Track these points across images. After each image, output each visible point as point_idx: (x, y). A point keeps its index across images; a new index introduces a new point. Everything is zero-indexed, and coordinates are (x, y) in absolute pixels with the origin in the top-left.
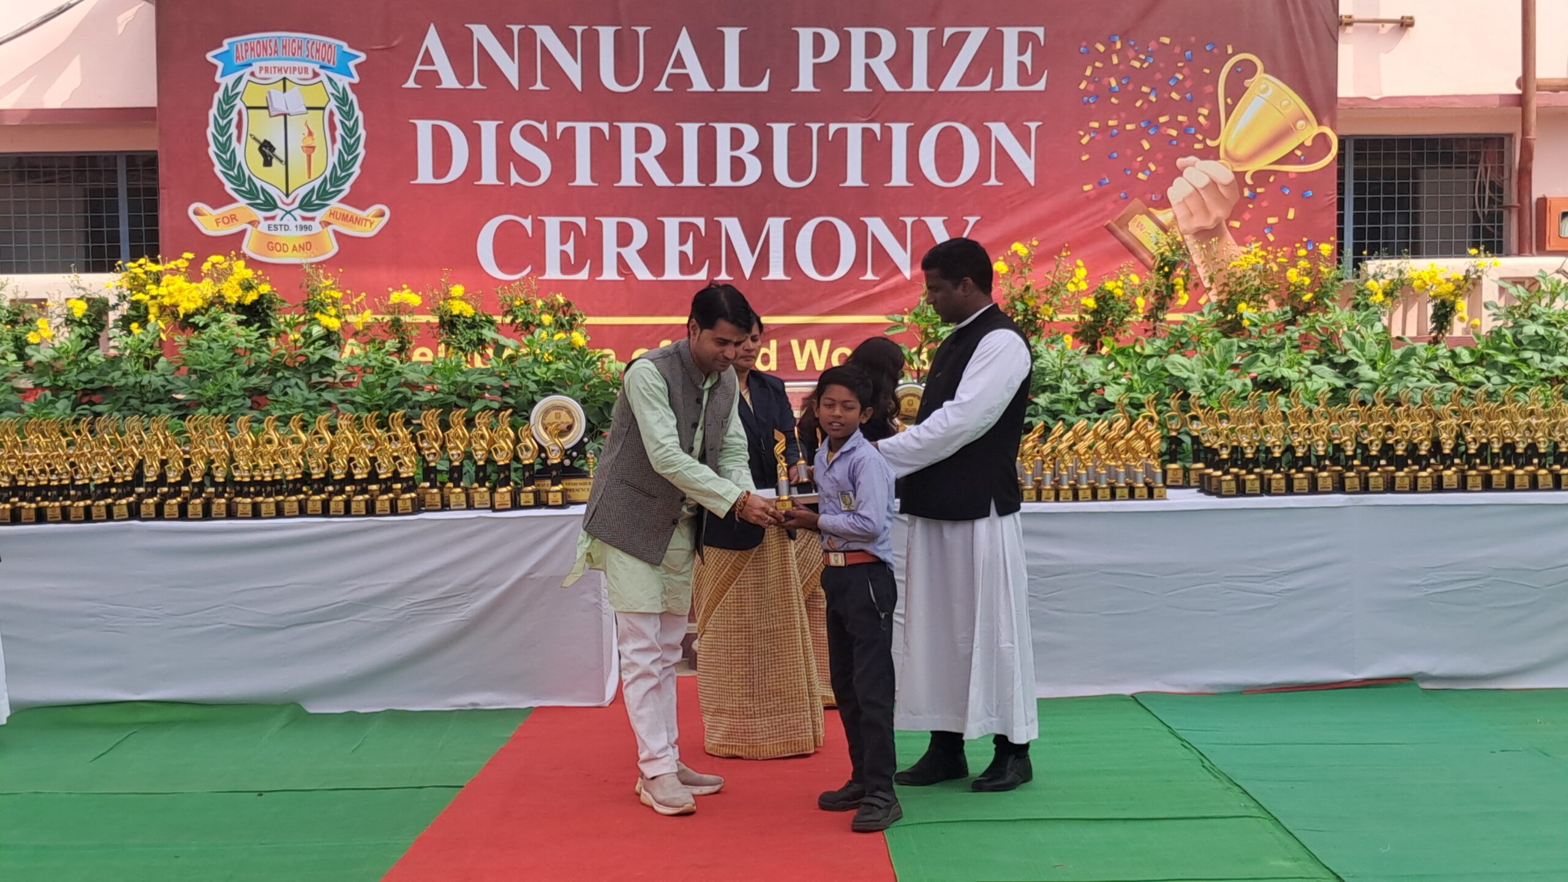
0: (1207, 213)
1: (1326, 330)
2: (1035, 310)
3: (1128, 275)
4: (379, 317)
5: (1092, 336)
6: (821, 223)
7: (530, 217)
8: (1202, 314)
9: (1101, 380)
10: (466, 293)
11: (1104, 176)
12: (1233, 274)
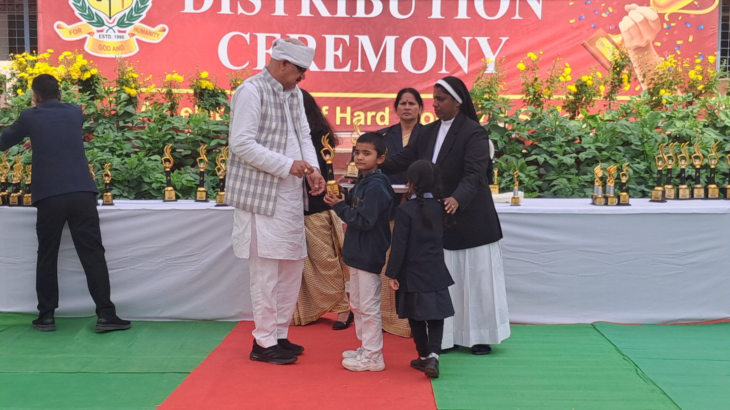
0: (642, 37)
1: (711, 107)
2: (540, 92)
3: (595, 72)
4: (160, 89)
5: (573, 108)
6: (417, 40)
7: (249, 33)
8: (640, 97)
9: (579, 134)
10: (209, 76)
11: (582, 14)
12: (657, 73)
